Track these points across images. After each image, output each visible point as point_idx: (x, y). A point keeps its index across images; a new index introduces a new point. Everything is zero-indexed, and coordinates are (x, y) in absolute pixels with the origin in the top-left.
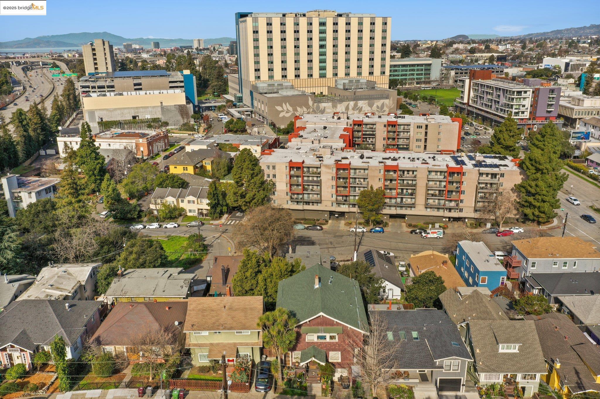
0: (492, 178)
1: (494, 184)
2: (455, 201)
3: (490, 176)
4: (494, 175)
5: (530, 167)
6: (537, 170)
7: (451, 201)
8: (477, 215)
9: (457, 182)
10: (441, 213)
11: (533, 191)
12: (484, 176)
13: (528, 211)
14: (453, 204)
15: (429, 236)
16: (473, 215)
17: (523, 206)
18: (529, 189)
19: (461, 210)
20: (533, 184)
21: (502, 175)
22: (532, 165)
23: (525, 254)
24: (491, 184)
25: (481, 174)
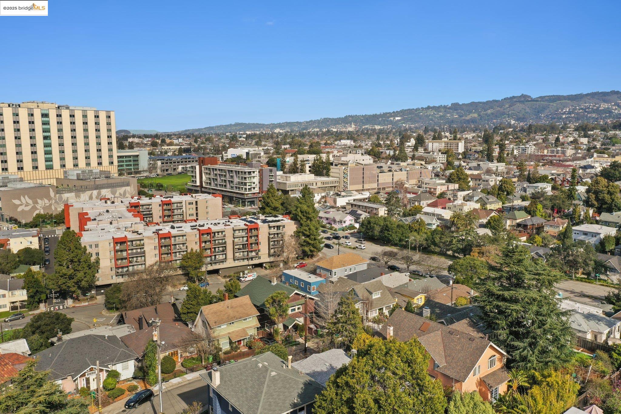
0: (277, 229)
1: (281, 233)
2: (255, 251)
3: (276, 228)
4: (278, 227)
5: (302, 217)
6: (308, 218)
7: (252, 251)
8: (272, 259)
9: (254, 236)
10: (246, 262)
11: (308, 233)
12: (272, 229)
13: (307, 249)
14: (254, 254)
15: (247, 279)
16: (268, 260)
17: (302, 245)
18: (305, 232)
19: (260, 258)
20: (307, 228)
21: (284, 227)
22: (304, 216)
23: (328, 268)
24: (278, 234)
25: (270, 227)
